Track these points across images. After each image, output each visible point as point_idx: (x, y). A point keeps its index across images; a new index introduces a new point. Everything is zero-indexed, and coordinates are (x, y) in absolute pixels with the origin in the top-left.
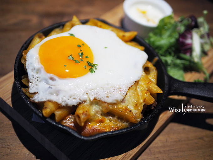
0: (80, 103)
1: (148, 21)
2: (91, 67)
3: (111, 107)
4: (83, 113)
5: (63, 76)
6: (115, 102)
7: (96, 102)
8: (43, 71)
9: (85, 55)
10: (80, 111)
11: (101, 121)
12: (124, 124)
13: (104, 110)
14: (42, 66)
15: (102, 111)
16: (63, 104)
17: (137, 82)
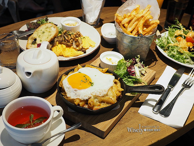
0: (89, 98)
1: (112, 63)
2: (91, 84)
3: (103, 98)
4: (91, 102)
5: (80, 89)
6: (104, 95)
7: (96, 97)
8: (71, 88)
9: (88, 79)
10: (90, 101)
11: (99, 105)
12: (110, 105)
13: (100, 100)
14: (71, 86)
15: (99, 101)
16: (82, 99)
17: (112, 87)
